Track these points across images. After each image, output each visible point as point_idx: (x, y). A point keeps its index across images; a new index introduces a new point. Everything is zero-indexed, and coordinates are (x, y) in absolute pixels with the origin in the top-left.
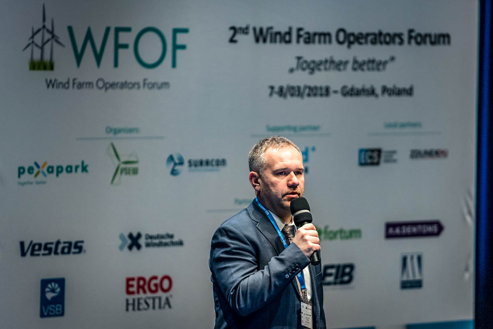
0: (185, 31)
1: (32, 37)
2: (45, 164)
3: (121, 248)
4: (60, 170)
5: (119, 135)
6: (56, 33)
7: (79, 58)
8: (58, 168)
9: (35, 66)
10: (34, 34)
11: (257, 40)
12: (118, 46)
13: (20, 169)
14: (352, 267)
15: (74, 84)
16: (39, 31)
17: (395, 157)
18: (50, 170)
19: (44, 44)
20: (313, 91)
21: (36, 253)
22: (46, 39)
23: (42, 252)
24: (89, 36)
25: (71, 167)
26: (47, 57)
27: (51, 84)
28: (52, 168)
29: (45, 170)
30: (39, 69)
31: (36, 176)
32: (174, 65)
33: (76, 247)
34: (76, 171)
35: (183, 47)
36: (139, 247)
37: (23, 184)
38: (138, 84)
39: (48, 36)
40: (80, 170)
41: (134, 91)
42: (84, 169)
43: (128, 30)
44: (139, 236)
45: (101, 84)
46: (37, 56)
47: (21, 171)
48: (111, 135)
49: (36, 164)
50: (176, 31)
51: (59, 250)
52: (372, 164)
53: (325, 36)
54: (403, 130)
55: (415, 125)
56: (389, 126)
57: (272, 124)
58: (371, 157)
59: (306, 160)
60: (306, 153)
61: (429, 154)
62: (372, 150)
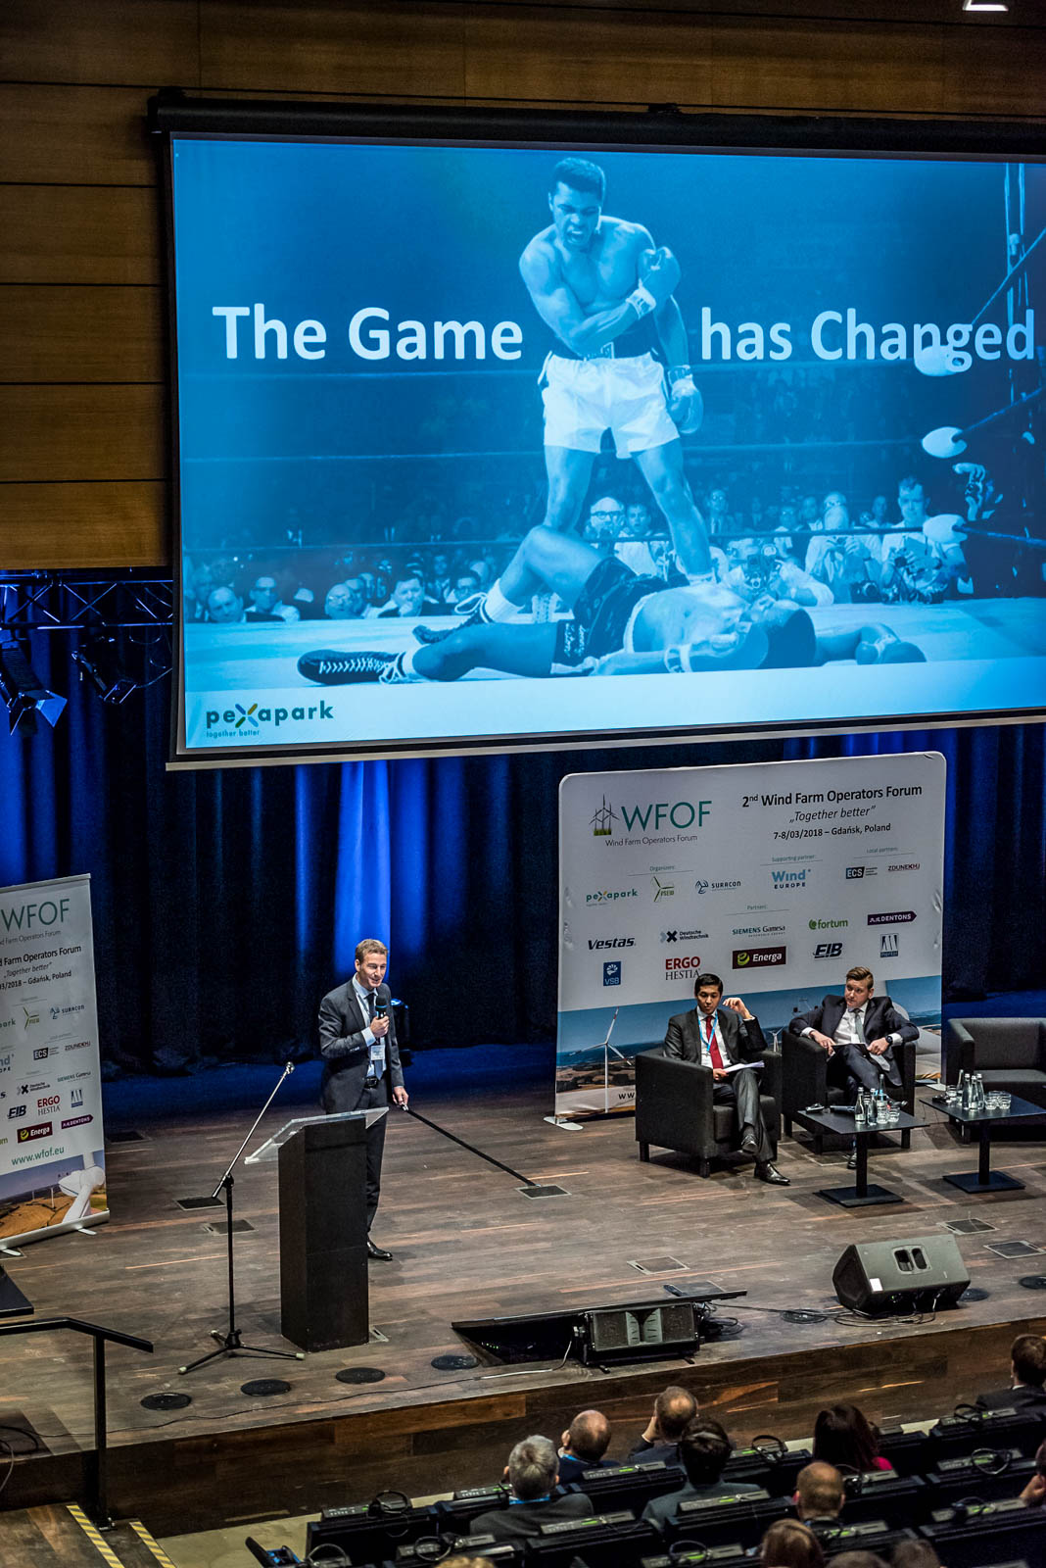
1: (596, 815)
2: (606, 892)
3: (662, 941)
4: (616, 895)
5: (661, 872)
9: (598, 833)
11: (765, 804)
13: (588, 896)
14: (840, 945)
15: (626, 842)
16: (601, 811)
17: (875, 871)
18: (610, 896)
19: (604, 819)
20: (808, 833)
21: (600, 947)
22: (606, 816)
23: (604, 946)
25: (625, 893)
27: (609, 843)
28: (611, 894)
29: (606, 896)
30: (601, 835)
31: (599, 900)
33: (629, 942)
34: (629, 895)
36: (675, 940)
37: (590, 905)
38: (674, 838)
39: (607, 814)
40: (631, 894)
41: (671, 844)
42: (634, 894)
44: (675, 933)
45: (646, 840)
46: (599, 826)
47: (589, 898)
48: (654, 871)
49: (600, 893)
51: (617, 945)
52: (857, 877)
53: (819, 797)
54: (882, 854)
55: (892, 849)
56: (871, 851)
57: (776, 857)
58: (856, 873)
59: (804, 878)
60: (804, 873)
61: (904, 867)
62: (857, 869)
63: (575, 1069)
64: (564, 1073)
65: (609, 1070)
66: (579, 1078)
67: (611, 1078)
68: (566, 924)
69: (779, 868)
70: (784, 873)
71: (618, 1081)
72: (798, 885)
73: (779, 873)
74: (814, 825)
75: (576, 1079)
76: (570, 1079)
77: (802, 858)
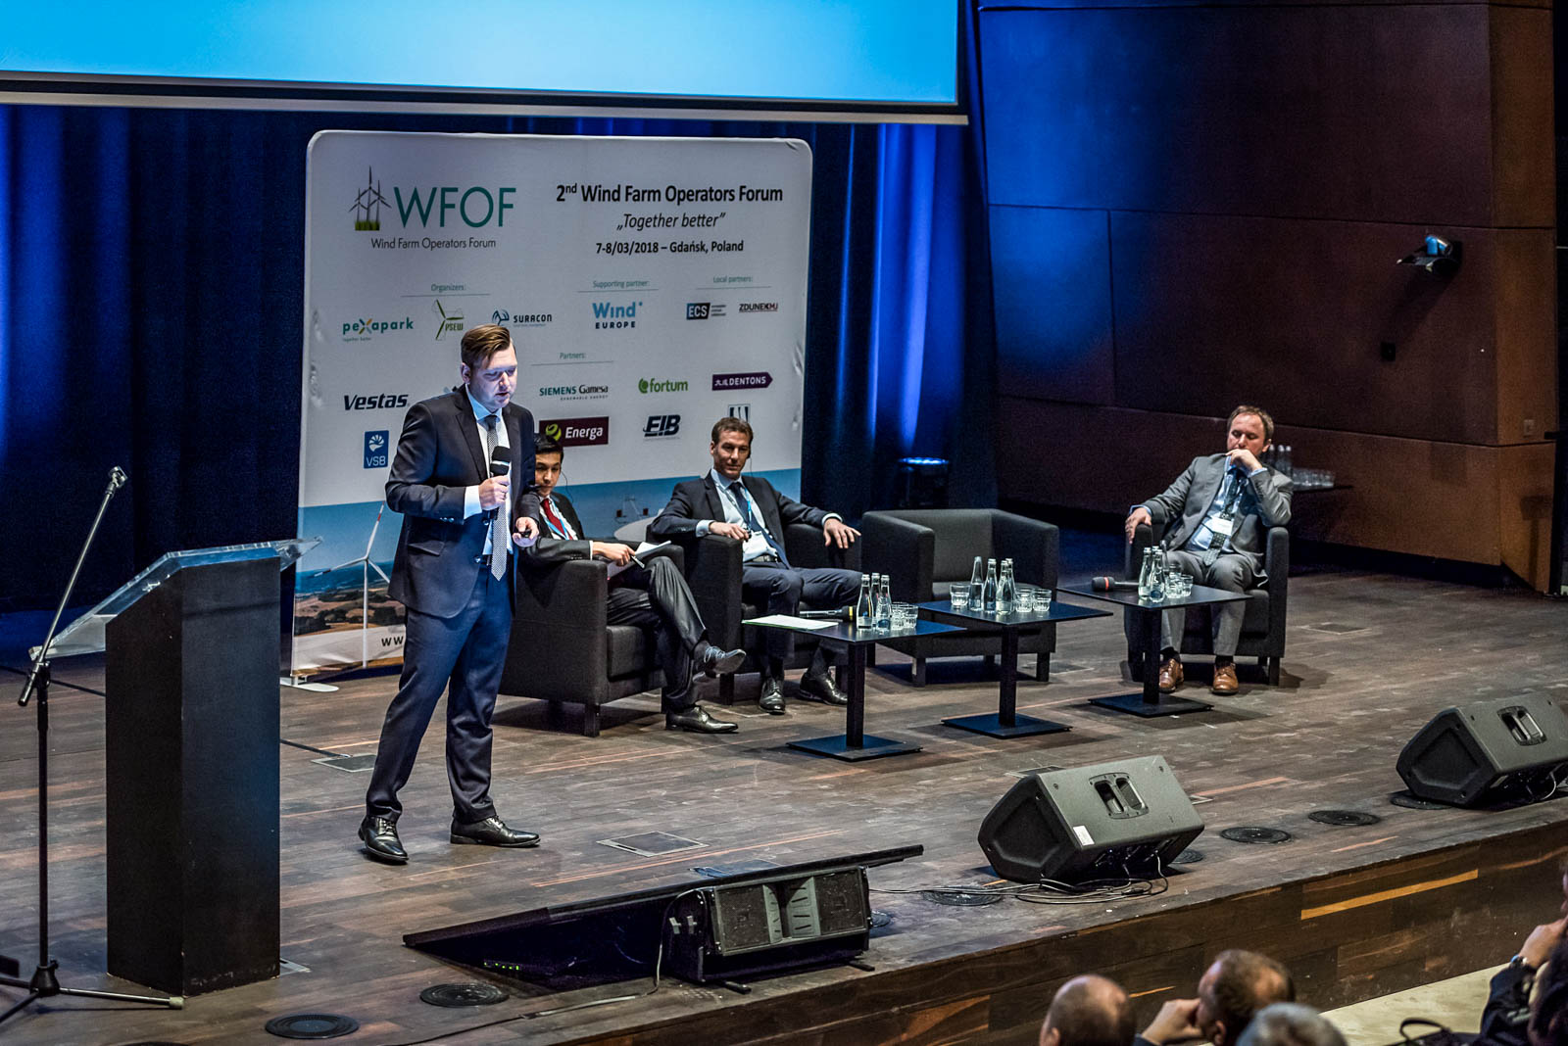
0: (513, 190)
1: (359, 199)
2: (370, 321)
4: (384, 326)
5: (444, 293)
6: (382, 194)
7: (405, 218)
8: (383, 324)
9: (361, 226)
10: (360, 196)
11: (585, 199)
12: (444, 206)
13: (345, 325)
14: (678, 418)
15: (400, 243)
16: (365, 192)
17: (724, 310)
18: (375, 326)
19: (370, 205)
20: (642, 248)
21: (360, 406)
22: (372, 201)
23: (367, 405)
24: (415, 196)
25: (396, 324)
26: (373, 218)
27: (376, 243)
28: (377, 324)
29: (370, 326)
30: (365, 229)
31: (361, 332)
32: (501, 224)
33: (400, 401)
34: (401, 327)
35: (511, 206)
37: (348, 340)
38: (464, 242)
39: (374, 197)
40: (404, 326)
41: (460, 249)
42: (409, 325)
43: (455, 190)
45: (427, 243)
46: (363, 217)
48: (437, 292)
49: (361, 321)
50: (503, 191)
51: (383, 404)
52: (700, 317)
53: (654, 194)
54: (733, 284)
55: (744, 279)
56: (719, 280)
57: (599, 281)
58: (700, 311)
59: (633, 315)
60: (633, 308)
61: (759, 307)
62: (701, 305)
63: (324, 598)
64: (306, 604)
65: (369, 600)
66: (326, 613)
67: (372, 612)
68: (313, 368)
69: (603, 298)
70: (608, 304)
71: (382, 617)
72: (626, 324)
73: (601, 305)
74: (649, 235)
75: (324, 614)
76: (314, 615)
77: (632, 284)
